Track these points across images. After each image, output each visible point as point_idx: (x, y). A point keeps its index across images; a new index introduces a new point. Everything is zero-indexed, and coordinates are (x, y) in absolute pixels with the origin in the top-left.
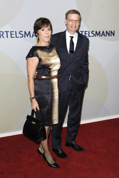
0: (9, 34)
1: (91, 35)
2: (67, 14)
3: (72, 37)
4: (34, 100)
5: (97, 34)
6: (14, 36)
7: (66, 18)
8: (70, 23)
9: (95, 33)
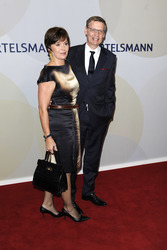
0: (8, 47)
1: (120, 49)
2: (88, 21)
3: (93, 53)
4: (50, 140)
5: (129, 48)
6: (15, 50)
7: (87, 26)
8: (92, 34)
9: (125, 46)
